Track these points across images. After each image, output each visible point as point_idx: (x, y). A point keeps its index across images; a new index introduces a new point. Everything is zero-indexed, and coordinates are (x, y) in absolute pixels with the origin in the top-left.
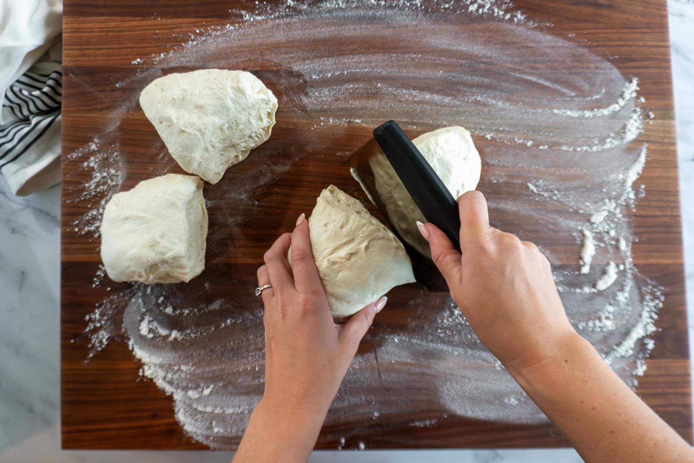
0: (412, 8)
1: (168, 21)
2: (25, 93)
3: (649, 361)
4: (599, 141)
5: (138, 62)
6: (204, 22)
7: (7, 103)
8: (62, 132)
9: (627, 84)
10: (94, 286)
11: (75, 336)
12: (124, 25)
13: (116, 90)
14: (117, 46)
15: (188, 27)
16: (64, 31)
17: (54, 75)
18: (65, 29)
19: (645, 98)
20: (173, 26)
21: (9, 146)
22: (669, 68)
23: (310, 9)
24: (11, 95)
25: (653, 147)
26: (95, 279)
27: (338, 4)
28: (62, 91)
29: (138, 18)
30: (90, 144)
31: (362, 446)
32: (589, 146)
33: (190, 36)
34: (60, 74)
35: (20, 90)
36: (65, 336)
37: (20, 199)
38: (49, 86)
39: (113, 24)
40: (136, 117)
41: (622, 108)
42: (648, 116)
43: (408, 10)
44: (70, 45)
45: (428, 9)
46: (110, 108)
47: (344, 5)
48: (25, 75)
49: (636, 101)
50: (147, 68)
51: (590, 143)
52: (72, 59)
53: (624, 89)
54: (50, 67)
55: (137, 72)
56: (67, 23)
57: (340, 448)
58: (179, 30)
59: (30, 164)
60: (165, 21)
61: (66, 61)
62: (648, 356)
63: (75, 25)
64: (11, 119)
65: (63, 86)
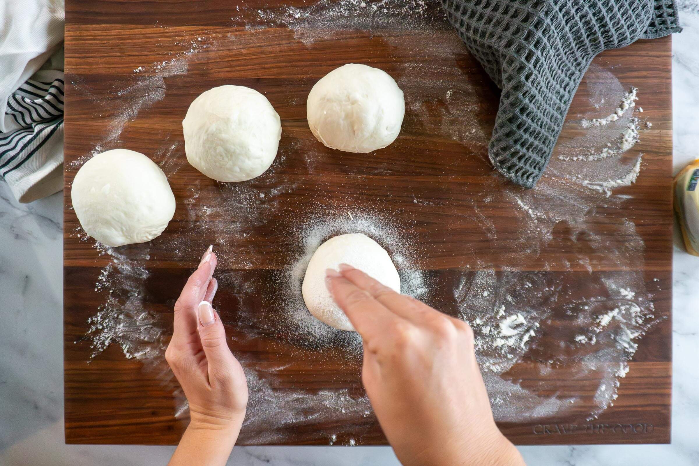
0: (415, 16)
1: (170, 28)
2: (28, 100)
3: (633, 363)
4: (596, 151)
5: (139, 70)
6: (206, 30)
7: (10, 111)
8: (65, 140)
9: (627, 94)
10: (96, 290)
11: (78, 338)
12: (128, 33)
13: (118, 98)
14: (119, 54)
15: (190, 35)
16: (65, 38)
17: (56, 83)
18: (67, 37)
19: (642, 108)
20: (175, 34)
21: (12, 153)
22: (669, 78)
23: (312, 17)
24: (13, 103)
25: (648, 157)
26: (97, 284)
27: (341, 12)
28: (64, 99)
29: (140, 26)
30: (93, 152)
31: (353, 442)
32: (586, 155)
33: (192, 44)
34: (62, 82)
35: (23, 98)
36: (68, 338)
37: (23, 206)
38: (51, 94)
39: (114, 32)
40: (137, 125)
41: (620, 118)
42: (646, 126)
43: (411, 17)
44: (73, 53)
45: (431, 17)
46: (112, 116)
47: (347, 12)
48: (27, 83)
49: (635, 111)
50: (148, 76)
51: (587, 153)
52: (73, 67)
53: (624, 100)
54: (52, 75)
55: (139, 80)
56: (69, 31)
57: (332, 444)
58: (181, 38)
59: (33, 171)
60: (166, 29)
61: (68, 69)
62: (631, 358)
63: (78, 33)
64: (14, 127)
65: (65, 94)
